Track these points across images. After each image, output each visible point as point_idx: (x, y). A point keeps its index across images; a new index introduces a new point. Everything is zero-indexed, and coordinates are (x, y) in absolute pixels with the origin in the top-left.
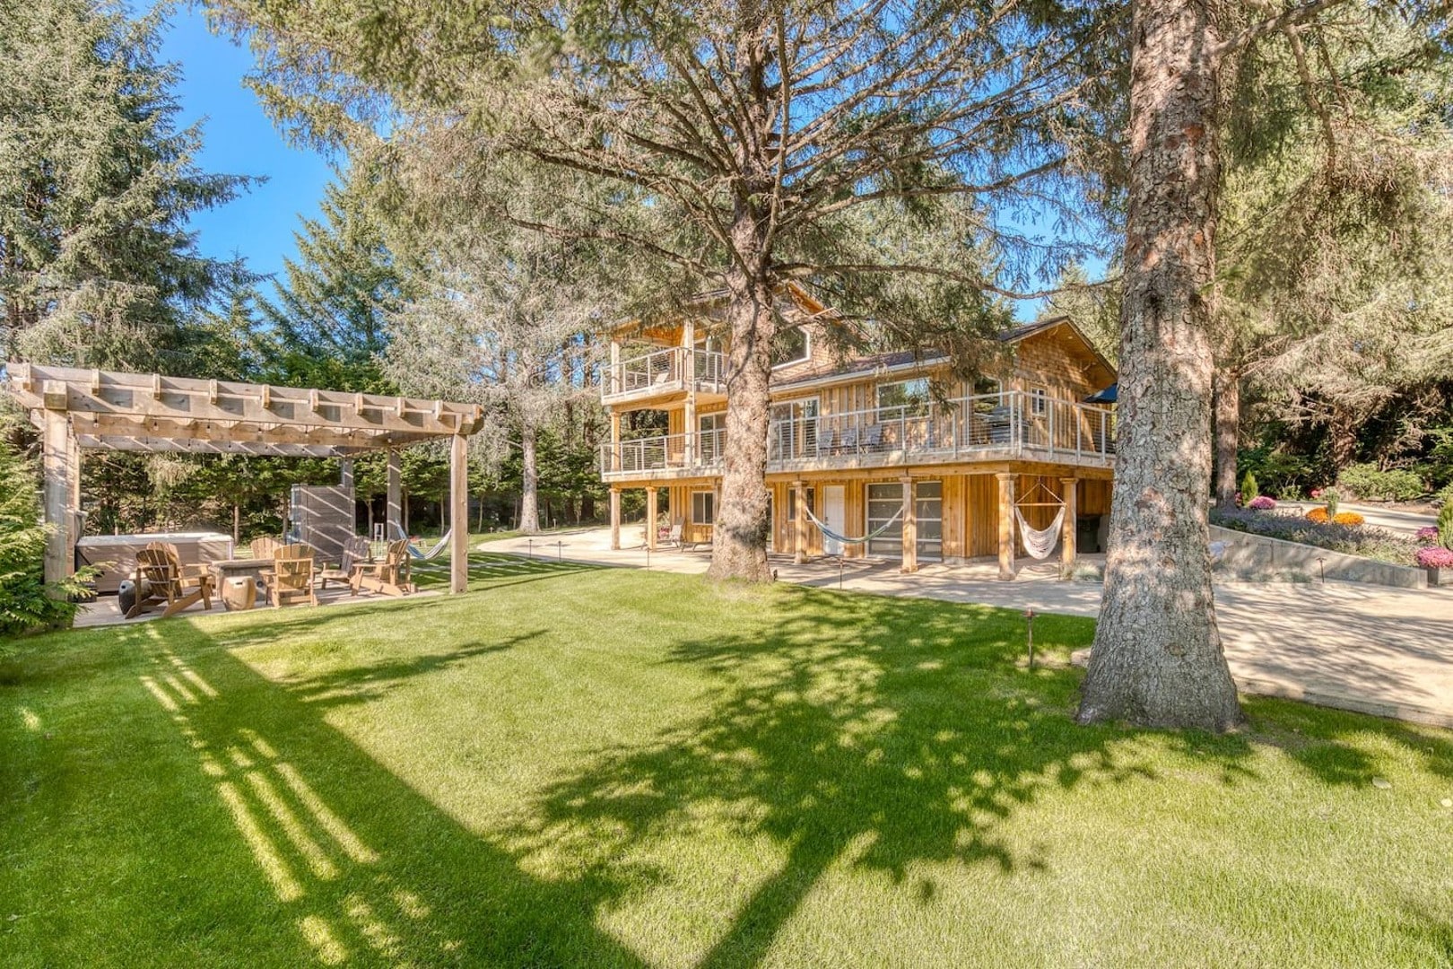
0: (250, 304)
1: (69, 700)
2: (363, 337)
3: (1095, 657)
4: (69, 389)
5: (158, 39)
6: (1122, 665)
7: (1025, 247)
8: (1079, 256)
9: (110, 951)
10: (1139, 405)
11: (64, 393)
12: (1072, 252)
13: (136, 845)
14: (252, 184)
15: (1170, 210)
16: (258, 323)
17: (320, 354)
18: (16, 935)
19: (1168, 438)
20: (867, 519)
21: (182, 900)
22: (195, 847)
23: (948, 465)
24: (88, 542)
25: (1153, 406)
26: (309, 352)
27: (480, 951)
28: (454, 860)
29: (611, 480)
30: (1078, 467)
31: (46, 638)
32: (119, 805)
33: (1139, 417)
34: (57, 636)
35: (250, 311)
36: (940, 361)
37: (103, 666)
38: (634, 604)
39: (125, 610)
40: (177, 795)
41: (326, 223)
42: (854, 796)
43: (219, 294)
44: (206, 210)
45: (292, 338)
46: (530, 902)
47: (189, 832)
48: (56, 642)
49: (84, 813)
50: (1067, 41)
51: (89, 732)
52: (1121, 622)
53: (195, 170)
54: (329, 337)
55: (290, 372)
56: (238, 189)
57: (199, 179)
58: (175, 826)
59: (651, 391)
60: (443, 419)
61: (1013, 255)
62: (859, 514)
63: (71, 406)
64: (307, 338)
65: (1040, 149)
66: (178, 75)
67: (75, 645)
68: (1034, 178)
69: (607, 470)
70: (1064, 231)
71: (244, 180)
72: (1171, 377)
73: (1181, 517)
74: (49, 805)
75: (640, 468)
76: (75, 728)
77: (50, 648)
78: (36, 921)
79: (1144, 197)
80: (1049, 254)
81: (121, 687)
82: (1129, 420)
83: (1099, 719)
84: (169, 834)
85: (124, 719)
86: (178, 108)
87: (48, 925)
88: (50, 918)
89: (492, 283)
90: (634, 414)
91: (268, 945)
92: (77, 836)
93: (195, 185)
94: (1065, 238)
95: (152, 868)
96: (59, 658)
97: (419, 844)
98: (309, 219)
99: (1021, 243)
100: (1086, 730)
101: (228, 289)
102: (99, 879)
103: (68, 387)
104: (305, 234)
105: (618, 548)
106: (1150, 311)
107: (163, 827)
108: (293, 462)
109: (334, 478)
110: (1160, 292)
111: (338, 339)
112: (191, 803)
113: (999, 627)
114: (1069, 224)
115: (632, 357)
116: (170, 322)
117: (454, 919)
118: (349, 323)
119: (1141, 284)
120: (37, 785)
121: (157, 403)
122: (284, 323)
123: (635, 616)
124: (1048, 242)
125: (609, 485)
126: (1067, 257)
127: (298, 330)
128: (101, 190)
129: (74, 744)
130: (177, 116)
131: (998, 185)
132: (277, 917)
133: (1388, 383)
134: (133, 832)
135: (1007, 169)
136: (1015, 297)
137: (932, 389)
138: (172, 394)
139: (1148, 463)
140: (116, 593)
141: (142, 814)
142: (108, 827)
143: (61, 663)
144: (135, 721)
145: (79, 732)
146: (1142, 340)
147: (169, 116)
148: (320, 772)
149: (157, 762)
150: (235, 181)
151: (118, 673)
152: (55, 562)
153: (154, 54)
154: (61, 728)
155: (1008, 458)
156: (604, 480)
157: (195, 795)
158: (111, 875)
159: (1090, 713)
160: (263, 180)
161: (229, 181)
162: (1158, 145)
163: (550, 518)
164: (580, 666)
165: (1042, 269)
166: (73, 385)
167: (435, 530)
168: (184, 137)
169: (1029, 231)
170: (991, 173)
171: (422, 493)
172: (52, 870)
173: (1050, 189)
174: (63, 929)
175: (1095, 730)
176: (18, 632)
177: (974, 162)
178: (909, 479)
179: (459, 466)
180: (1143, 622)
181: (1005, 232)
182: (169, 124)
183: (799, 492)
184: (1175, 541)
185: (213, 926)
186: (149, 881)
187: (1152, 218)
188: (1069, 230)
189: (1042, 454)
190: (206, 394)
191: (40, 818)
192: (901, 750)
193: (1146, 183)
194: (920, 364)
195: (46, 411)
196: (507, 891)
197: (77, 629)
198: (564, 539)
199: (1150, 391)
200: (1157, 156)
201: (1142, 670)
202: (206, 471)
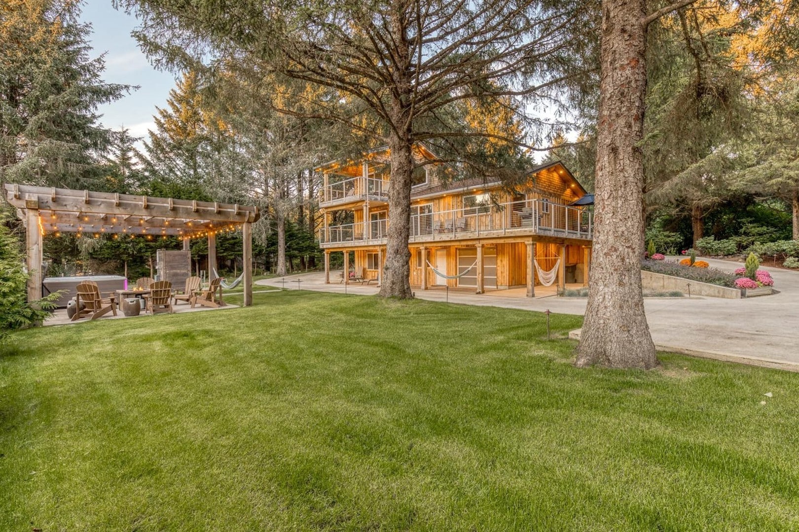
0: (131, 154)
1: (47, 363)
2: (192, 172)
3: (584, 332)
4: (39, 198)
5: (79, 10)
6: (598, 337)
7: (540, 124)
8: (567, 129)
9: (88, 488)
10: (606, 203)
11: (36, 200)
12: (564, 127)
13: (94, 435)
14: (131, 90)
15: (622, 102)
16: (135, 164)
17: (169, 181)
18: (37, 482)
19: (621, 220)
20: (458, 267)
21: (123, 462)
22: (125, 435)
23: (501, 238)
24: (48, 280)
25: (614, 203)
26: (163, 180)
27: (284, 484)
28: (265, 439)
29: (325, 247)
30: (566, 239)
31: (30, 331)
32: (82, 415)
33: (606, 209)
34: (35, 330)
35: (131, 158)
36: (496, 183)
37: (63, 345)
38: (342, 310)
39: (71, 317)
40: (112, 410)
41: (170, 111)
42: (467, 404)
43: (114, 149)
44: (107, 104)
45: (154, 172)
46: (307, 460)
47: (121, 428)
48: (36, 333)
49: (62, 420)
50: (563, 16)
51: (60, 379)
52: (597, 315)
53: (101, 81)
54: (174, 172)
55: (154, 190)
56: (123, 92)
57: (102, 86)
58: (114, 426)
59: (346, 200)
60: (239, 214)
61: (534, 128)
62: (454, 264)
63: (40, 208)
64: (162, 172)
65: (548, 73)
66: (90, 29)
67: (46, 334)
68: (545, 88)
69: (323, 241)
70: (560, 116)
71: (127, 87)
72: (622, 189)
73: (628, 260)
74: (44, 416)
75: (340, 240)
76: (52, 377)
77: (32, 336)
78: (47, 474)
79: (608, 96)
80: (553, 127)
81: (74, 356)
82: (601, 211)
83: (587, 364)
84: (111, 430)
85: (78, 372)
86: (91, 48)
87: (53, 476)
88: (54, 472)
89: (260, 143)
90: (335, 213)
91: (172, 484)
92: (61, 431)
93: (100, 89)
94: (561, 120)
95: (104, 446)
96: (38, 341)
97: (245, 431)
98: (161, 109)
99: (538, 122)
100: (581, 370)
101: (118, 146)
102: (76, 453)
103: (38, 197)
104: (159, 117)
105: (328, 283)
106: (612, 155)
107: (107, 426)
108: (156, 238)
109: (178, 246)
110: (618, 145)
111: (178, 173)
112: (120, 414)
113: (530, 320)
114: (563, 113)
115: (335, 182)
116: (89, 164)
117: (268, 469)
118: (184, 165)
119: (607, 141)
120: (36, 406)
121: (86, 206)
122: (149, 164)
123: (342, 316)
124: (551, 122)
125: (323, 250)
126: (561, 129)
127: (157, 168)
128: (50, 91)
129: (52, 385)
130: (90, 52)
131: (527, 92)
132: (174, 469)
133: (720, 196)
134: (92, 428)
135: (531, 84)
136: (534, 149)
137: (492, 198)
138: (94, 201)
139: (611, 233)
140: (65, 308)
141: (95, 419)
142: (77, 427)
143: (39, 344)
144: (85, 373)
145: (54, 379)
146: (608, 170)
147: (86, 52)
148: (187, 397)
149: (98, 393)
150: (122, 88)
151: (71, 348)
152: (33, 291)
153: (77, 18)
154: (45, 377)
155: (531, 234)
156: (321, 247)
157: (121, 410)
158: (83, 450)
159: (582, 362)
160: (137, 87)
161: (118, 88)
162: (616, 68)
163: (292, 267)
164: (317, 342)
165: (548, 136)
166: (40, 195)
167: (232, 274)
168: (94, 63)
169: (542, 116)
170: (523, 85)
171: (225, 254)
172: (50, 448)
173: (553, 93)
174: (61, 478)
175: (585, 369)
176: (17, 327)
177: (514, 79)
178: (480, 245)
179: (247, 239)
180: (608, 314)
181: (530, 117)
182: (86, 57)
183: (423, 252)
184: (625, 272)
185: (141, 475)
186: (104, 453)
187: (613, 107)
188: (563, 115)
189: (548, 232)
190: (113, 201)
191: (40, 422)
192: (488, 381)
193: (610, 89)
194: (486, 185)
195: (26, 210)
196: (294, 454)
197: (46, 327)
198: (301, 278)
199: (612, 196)
200: (615, 75)
201: (608, 339)
202: (109, 243)
